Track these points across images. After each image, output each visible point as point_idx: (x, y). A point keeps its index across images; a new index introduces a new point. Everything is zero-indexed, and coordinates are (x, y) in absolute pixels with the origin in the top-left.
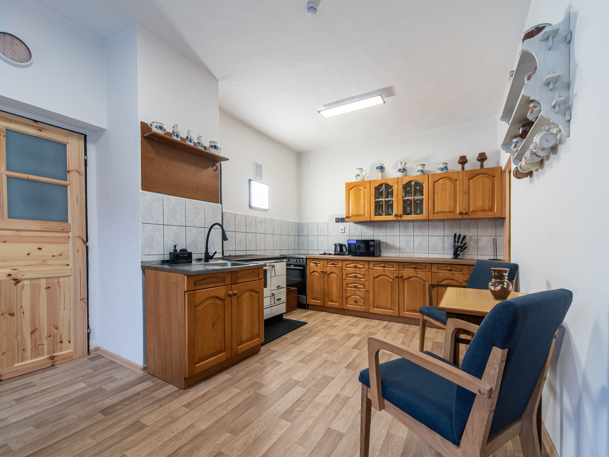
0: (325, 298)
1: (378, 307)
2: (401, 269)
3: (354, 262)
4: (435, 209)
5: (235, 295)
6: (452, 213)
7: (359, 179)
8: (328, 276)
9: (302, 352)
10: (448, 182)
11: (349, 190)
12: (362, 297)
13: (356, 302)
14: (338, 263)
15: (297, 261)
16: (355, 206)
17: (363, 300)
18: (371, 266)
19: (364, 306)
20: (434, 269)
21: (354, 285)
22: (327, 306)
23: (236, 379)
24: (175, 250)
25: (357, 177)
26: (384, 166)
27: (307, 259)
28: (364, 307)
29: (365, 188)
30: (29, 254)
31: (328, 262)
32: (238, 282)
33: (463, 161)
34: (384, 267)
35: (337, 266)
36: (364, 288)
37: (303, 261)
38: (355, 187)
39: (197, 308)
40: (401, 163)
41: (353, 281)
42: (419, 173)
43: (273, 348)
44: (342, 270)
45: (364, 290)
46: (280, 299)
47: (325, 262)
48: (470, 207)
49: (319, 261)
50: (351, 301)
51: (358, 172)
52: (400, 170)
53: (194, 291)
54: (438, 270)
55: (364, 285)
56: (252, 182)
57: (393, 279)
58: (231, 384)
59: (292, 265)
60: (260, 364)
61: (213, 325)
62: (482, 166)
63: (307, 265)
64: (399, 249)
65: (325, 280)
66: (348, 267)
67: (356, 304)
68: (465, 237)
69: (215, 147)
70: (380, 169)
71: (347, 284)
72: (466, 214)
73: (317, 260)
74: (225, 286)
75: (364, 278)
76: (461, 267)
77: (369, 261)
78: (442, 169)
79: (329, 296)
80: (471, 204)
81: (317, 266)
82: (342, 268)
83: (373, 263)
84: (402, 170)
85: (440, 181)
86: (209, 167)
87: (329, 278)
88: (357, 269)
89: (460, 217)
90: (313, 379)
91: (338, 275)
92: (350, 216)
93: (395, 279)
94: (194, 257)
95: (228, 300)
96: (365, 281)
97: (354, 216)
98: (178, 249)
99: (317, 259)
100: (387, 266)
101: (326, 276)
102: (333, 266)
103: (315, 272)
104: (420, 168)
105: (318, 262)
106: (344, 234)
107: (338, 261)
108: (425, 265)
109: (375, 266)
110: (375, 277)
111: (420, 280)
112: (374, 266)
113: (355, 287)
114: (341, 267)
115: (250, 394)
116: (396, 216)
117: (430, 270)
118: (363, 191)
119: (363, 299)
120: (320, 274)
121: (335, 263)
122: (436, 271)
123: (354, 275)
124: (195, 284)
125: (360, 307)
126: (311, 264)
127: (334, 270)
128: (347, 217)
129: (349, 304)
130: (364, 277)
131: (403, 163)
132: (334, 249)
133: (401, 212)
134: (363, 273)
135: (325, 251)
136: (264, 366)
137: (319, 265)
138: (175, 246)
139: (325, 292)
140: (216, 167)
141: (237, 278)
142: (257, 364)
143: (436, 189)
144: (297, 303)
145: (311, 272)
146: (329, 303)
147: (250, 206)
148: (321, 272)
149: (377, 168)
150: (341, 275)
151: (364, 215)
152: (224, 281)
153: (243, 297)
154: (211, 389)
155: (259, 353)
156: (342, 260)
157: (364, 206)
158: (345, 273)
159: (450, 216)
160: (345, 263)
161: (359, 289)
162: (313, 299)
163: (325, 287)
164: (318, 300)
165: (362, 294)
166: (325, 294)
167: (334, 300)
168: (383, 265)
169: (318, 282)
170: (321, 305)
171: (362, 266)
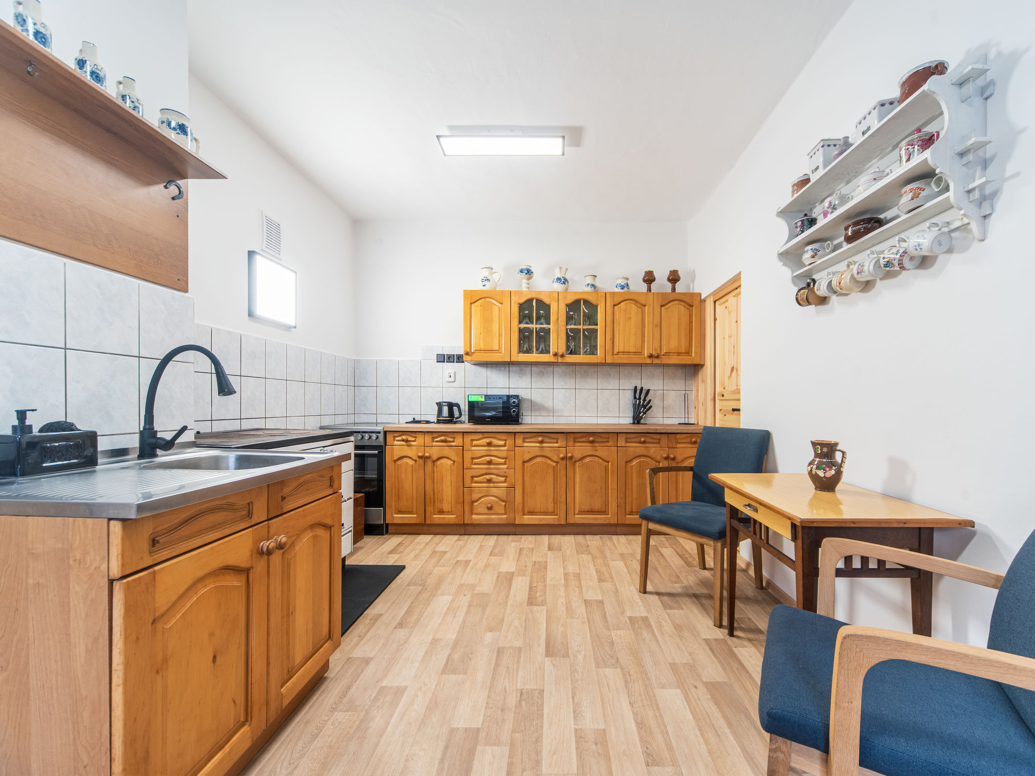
0: (427, 508)
1: (531, 513)
2: (571, 443)
3: (486, 435)
4: (615, 347)
6: (637, 355)
7: (489, 286)
8: (434, 464)
10: (633, 306)
11: (471, 304)
12: (502, 499)
13: (490, 508)
14: (453, 438)
15: (363, 438)
16: (482, 333)
17: (504, 504)
18: (519, 441)
19: (505, 514)
20: (621, 442)
21: (488, 477)
22: (432, 523)
25: (486, 283)
26: (533, 269)
27: (385, 432)
28: (505, 516)
29: (502, 304)
31: (433, 438)
33: (649, 278)
34: (541, 442)
35: (453, 444)
36: (505, 482)
37: (377, 438)
38: (483, 300)
40: (560, 268)
41: (484, 471)
42: (589, 289)
44: (463, 451)
45: (505, 485)
46: (343, 525)
47: (426, 438)
48: (662, 347)
49: (414, 435)
50: (480, 507)
51: (486, 273)
52: (559, 279)
54: (626, 442)
55: (506, 477)
56: (258, 259)
57: (557, 462)
62: (674, 289)
63: (386, 445)
64: (552, 411)
65: (427, 472)
66: (475, 446)
67: (491, 512)
68: (648, 391)
70: (526, 274)
71: (473, 477)
72: (658, 357)
73: (410, 434)
75: (505, 464)
76: (658, 436)
77: (515, 433)
78: (623, 287)
79: (434, 502)
80: (664, 342)
81: (410, 446)
82: (463, 447)
83: (522, 436)
84: (563, 280)
85: (622, 304)
87: (435, 469)
88: (493, 448)
89: (649, 361)
91: (454, 461)
92: (472, 351)
93: (560, 461)
94: (104, 445)
95: (260, 567)
96: (507, 468)
97: (480, 352)
99: (407, 433)
100: (546, 440)
101: (429, 463)
102: (444, 444)
103: (405, 459)
104: (589, 280)
105: (410, 438)
106: (454, 385)
107: (456, 435)
108: (607, 435)
109: (526, 440)
110: (525, 460)
111: (600, 460)
112: (524, 442)
113: (489, 481)
114: (462, 445)
116: (555, 355)
117: (616, 443)
118: (497, 309)
119: (503, 501)
120: (416, 461)
121: (448, 439)
122: (623, 444)
123: (487, 458)
125: (498, 517)
126: (396, 443)
127: (447, 452)
128: (467, 354)
129: (476, 514)
130: (505, 462)
131: (564, 269)
132: (436, 412)
133: (562, 349)
134: (504, 454)
135: (414, 416)
137: (413, 443)
138: (23, 415)
139: (427, 497)
141: (283, 498)
143: (617, 317)
144: (363, 526)
145: (395, 458)
146: (435, 516)
147: (251, 314)
148: (419, 457)
150: (461, 460)
151: (498, 351)
156: (463, 432)
157: (500, 335)
158: (467, 456)
159: (636, 359)
160: (468, 439)
161: (496, 485)
162: (400, 512)
163: (427, 486)
164: (411, 513)
165: (501, 492)
166: (427, 500)
167: (445, 510)
168: (540, 439)
169: (410, 478)
170: (418, 522)
171: (502, 443)
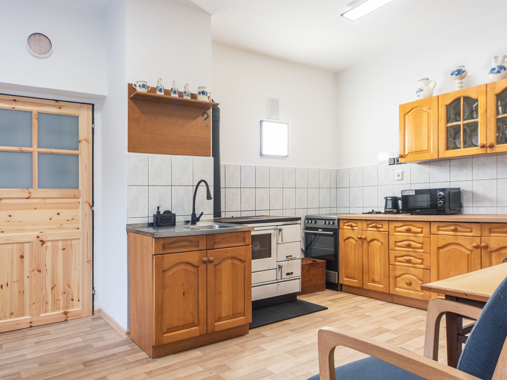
0: (364, 277)
2: (486, 233)
3: (406, 223)
5: (211, 262)
7: (422, 96)
8: (368, 244)
9: (299, 341)
11: (405, 115)
12: (419, 278)
13: (410, 284)
14: (382, 225)
15: (325, 223)
16: (413, 137)
17: (421, 282)
18: (434, 229)
19: (422, 291)
21: (407, 258)
22: (367, 288)
23: (206, 357)
24: (158, 212)
25: (419, 94)
26: (466, 68)
27: (339, 220)
28: (421, 293)
29: (431, 109)
30: (51, 219)
31: (368, 225)
32: (215, 247)
34: (455, 230)
35: (382, 229)
36: (422, 263)
37: (333, 223)
38: (414, 109)
39: (165, 273)
40: (496, 58)
41: (405, 253)
43: (264, 333)
44: (389, 235)
45: (422, 266)
46: (292, 273)
47: (364, 224)
49: (356, 222)
50: (401, 282)
51: (421, 85)
52: (493, 69)
53: (162, 255)
55: (423, 259)
56: (264, 123)
57: (472, 251)
58: (198, 362)
59: (320, 228)
60: (240, 347)
61: (184, 294)
63: (339, 229)
64: (497, 202)
65: (364, 250)
66: (398, 232)
67: (410, 287)
69: (203, 93)
70: (456, 75)
71: (396, 257)
73: (354, 221)
74: (198, 251)
75: (422, 248)
77: (430, 222)
79: (369, 273)
81: (353, 230)
82: (389, 232)
83: (436, 225)
84: (497, 70)
86: (199, 116)
87: (369, 248)
88: (412, 234)
90: (291, 374)
91: (382, 243)
92: (406, 154)
93: (474, 250)
94: (178, 219)
95: (202, 267)
96: (424, 252)
97: (412, 154)
98: (162, 212)
99: (352, 221)
100: (460, 228)
101: (365, 244)
102: (375, 229)
103: (350, 239)
105: (354, 225)
106: (402, 182)
107: (383, 223)
109: (441, 229)
110: (440, 246)
112: (438, 230)
113: (409, 261)
114: (387, 230)
115: (211, 375)
116: (483, 146)
118: (426, 114)
119: (420, 280)
120: (357, 241)
121: (378, 226)
123: (406, 243)
124: (164, 247)
125: (416, 293)
126: (345, 227)
127: (377, 235)
128: (402, 157)
129: (398, 287)
130: (422, 246)
131: (500, 59)
133: (492, 139)
134: (420, 240)
136: (243, 350)
137: (355, 228)
138: (158, 208)
139: (364, 268)
140: (208, 115)
141: (215, 242)
142: (236, 347)
144: (325, 282)
145: (345, 238)
146: (369, 284)
147: (261, 155)
148: (358, 238)
149: (452, 74)
150: (387, 243)
151: (427, 151)
152: (198, 245)
153: (222, 266)
154: (177, 363)
155: (245, 335)
156: (389, 221)
157: (429, 137)
158: (392, 239)
160: (392, 225)
161: (414, 265)
162: (347, 277)
163: (364, 260)
164: (354, 278)
165: (418, 272)
166: (364, 271)
167: (376, 280)
168: (452, 228)
169: (353, 253)
170: (358, 286)
171: (419, 230)
